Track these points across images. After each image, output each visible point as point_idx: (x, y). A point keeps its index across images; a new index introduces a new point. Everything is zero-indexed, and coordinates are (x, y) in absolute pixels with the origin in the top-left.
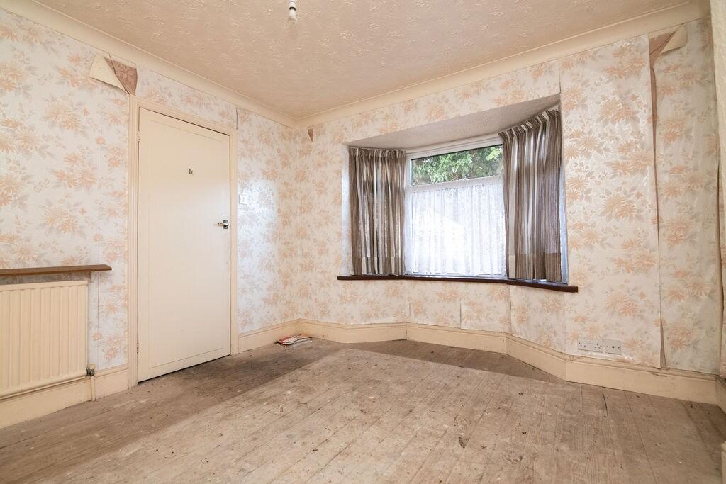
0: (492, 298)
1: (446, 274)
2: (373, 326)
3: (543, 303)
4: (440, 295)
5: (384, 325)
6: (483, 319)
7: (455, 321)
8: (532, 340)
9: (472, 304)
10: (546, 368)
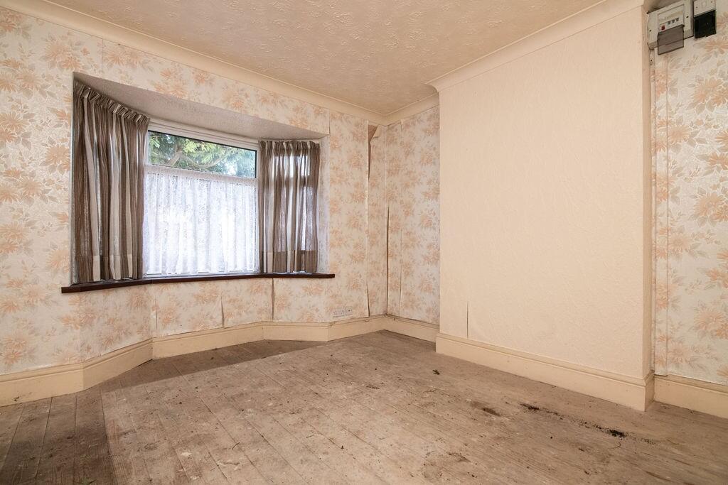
0: (251, 292)
1: (197, 274)
2: (117, 352)
3: (306, 289)
4: (198, 297)
5: (129, 349)
6: (244, 314)
7: (214, 322)
8: (293, 321)
9: (232, 301)
10: (309, 338)
